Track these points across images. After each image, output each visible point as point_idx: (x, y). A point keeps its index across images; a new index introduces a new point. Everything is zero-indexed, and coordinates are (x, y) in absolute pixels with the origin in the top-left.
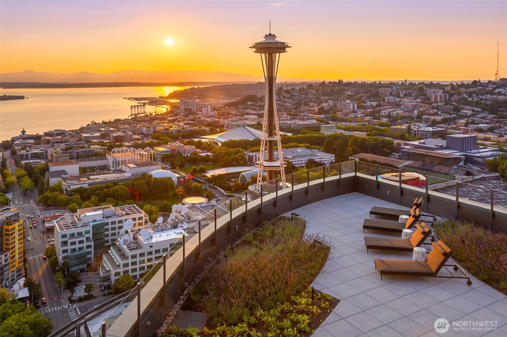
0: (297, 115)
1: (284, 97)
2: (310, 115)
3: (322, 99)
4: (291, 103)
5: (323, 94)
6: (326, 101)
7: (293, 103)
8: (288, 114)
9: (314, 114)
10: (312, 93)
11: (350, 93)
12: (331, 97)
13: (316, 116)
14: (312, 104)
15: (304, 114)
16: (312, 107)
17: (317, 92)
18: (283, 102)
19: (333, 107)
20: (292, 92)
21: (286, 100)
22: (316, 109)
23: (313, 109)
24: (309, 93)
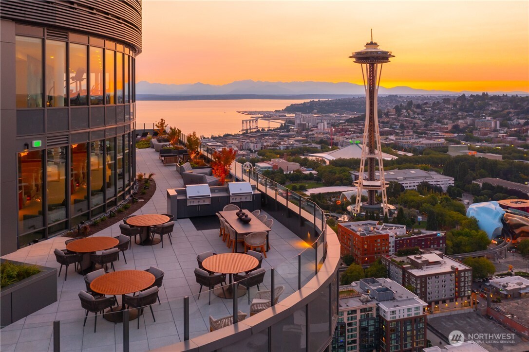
0: (425, 133)
1: (414, 113)
2: (440, 133)
3: (460, 115)
4: (421, 120)
5: (461, 110)
6: (463, 118)
7: (423, 119)
8: (414, 132)
9: (446, 132)
10: (448, 108)
11: (494, 108)
12: (470, 113)
13: (447, 135)
14: (445, 121)
15: (433, 133)
16: (445, 125)
17: (454, 107)
18: (412, 118)
19: (471, 125)
20: (424, 106)
21: (416, 116)
22: (450, 127)
23: (445, 126)
24: (445, 107)
